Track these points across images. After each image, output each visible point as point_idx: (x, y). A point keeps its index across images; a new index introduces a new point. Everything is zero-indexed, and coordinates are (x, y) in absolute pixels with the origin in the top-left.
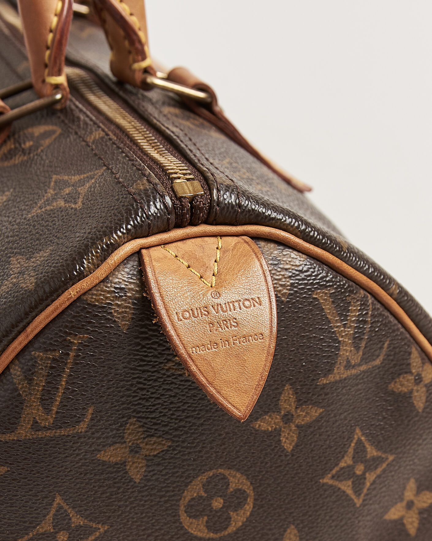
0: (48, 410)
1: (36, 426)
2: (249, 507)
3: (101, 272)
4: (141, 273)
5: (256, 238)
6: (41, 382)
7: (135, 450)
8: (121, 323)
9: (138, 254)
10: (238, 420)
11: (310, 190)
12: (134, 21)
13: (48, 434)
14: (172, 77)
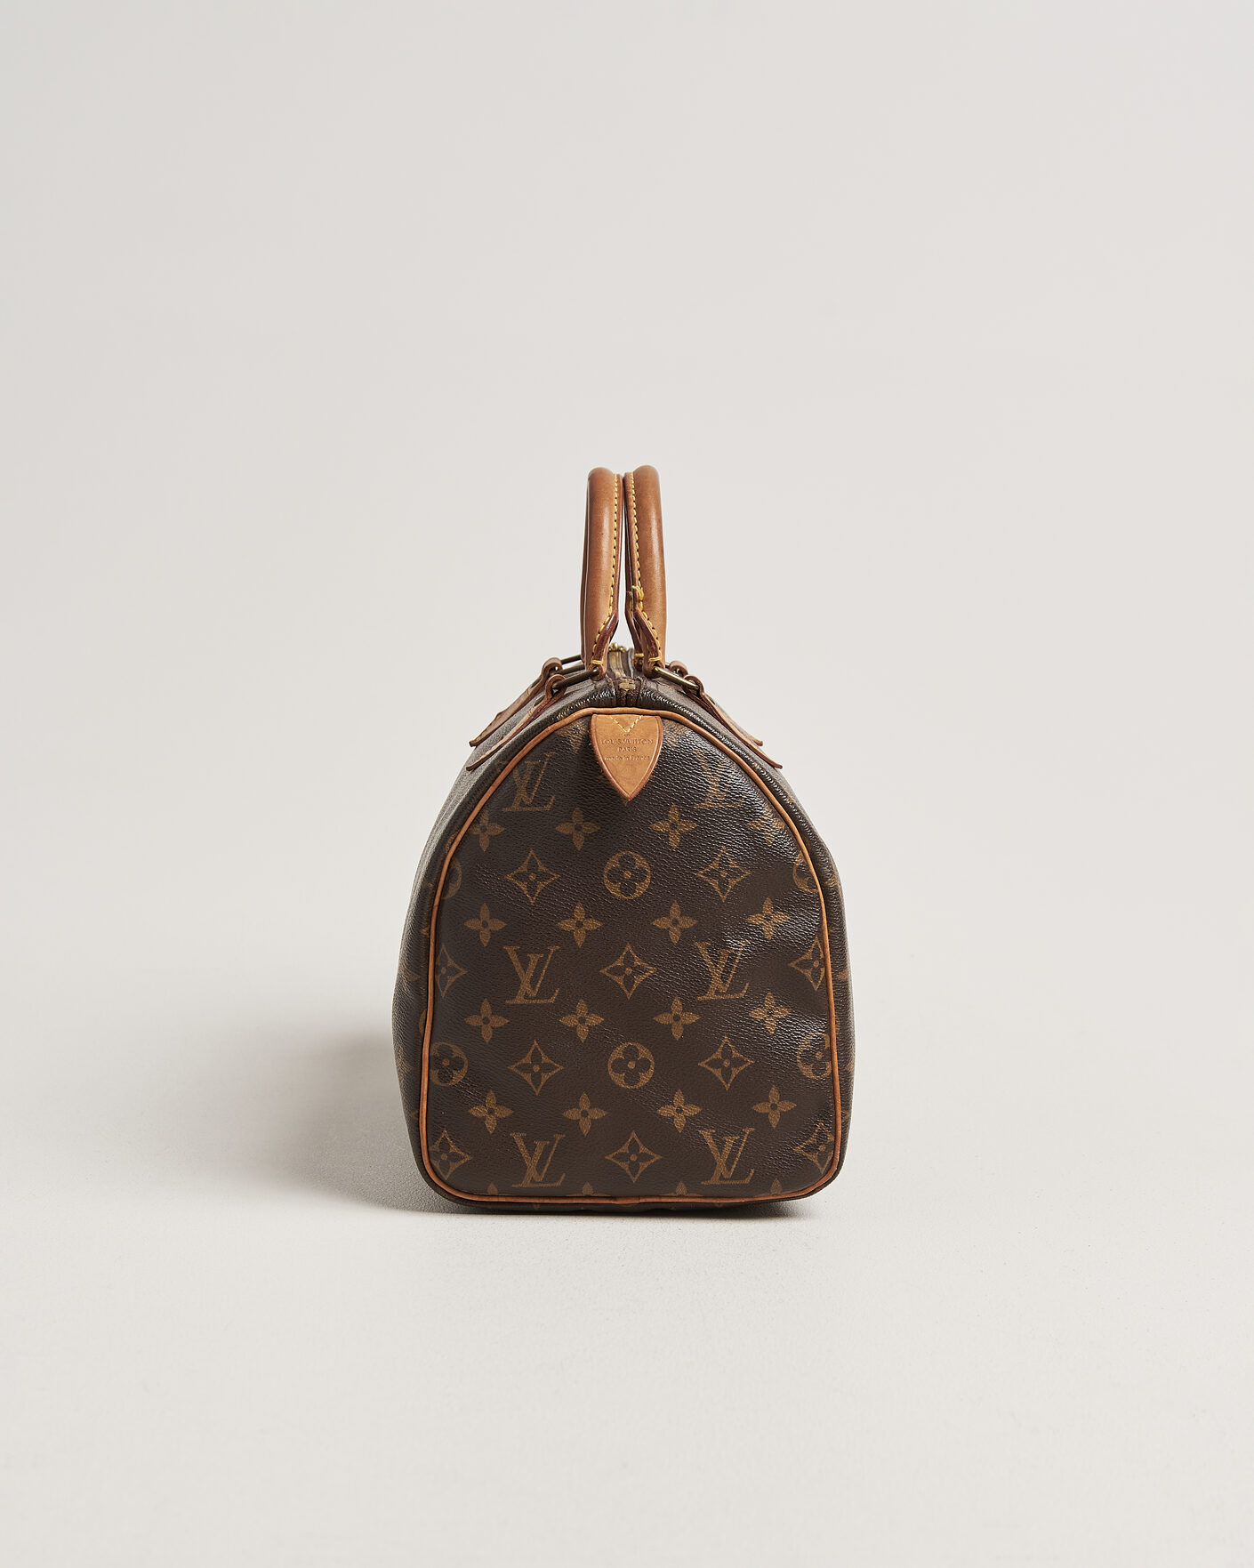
0: (530, 795)
1: (522, 804)
2: (648, 881)
3: (568, 720)
4: (589, 728)
5: (664, 717)
6: (527, 777)
7: (578, 828)
8: (574, 747)
9: (590, 715)
10: (625, 798)
11: (781, 767)
12: (654, 633)
13: (529, 809)
14: (674, 668)
